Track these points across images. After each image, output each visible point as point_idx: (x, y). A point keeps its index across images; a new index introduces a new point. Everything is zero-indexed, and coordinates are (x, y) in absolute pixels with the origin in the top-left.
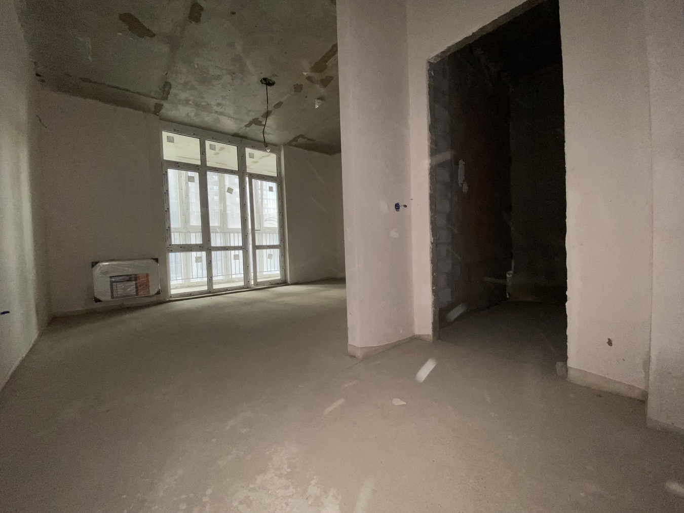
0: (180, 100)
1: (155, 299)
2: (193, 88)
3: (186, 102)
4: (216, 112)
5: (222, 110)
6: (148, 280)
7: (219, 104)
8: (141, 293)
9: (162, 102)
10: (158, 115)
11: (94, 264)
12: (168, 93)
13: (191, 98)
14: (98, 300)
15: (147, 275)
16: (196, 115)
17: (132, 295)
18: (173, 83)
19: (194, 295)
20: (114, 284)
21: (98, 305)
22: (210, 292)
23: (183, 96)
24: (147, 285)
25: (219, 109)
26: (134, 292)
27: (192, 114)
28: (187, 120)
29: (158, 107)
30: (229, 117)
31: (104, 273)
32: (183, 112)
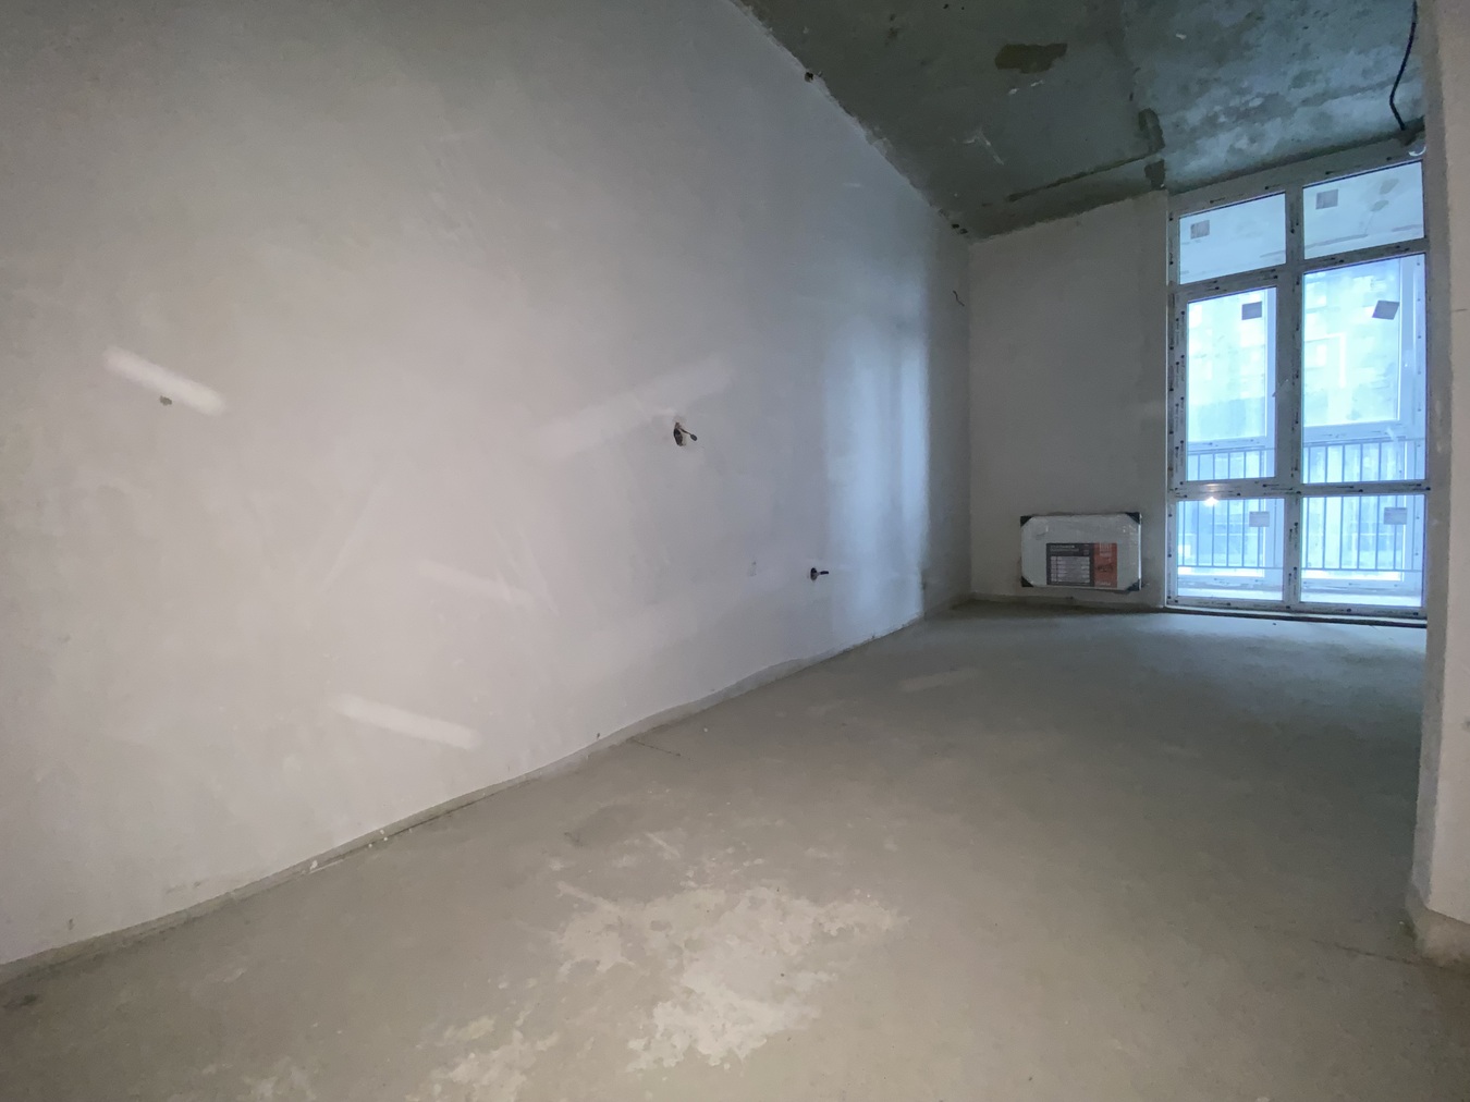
0: (1194, 130)
1: (1131, 598)
2: (1204, 85)
3: (1211, 125)
4: (1305, 102)
5: (1319, 87)
6: (1115, 557)
7: (1299, 81)
8: (1100, 584)
9: (1158, 157)
10: (1164, 188)
11: (1024, 520)
12: (1158, 130)
13: (1217, 108)
14: (1025, 583)
15: (1114, 547)
16: (1252, 140)
17: (1082, 584)
18: (1153, 105)
19: (1237, 609)
20: (1053, 558)
21: (1027, 592)
22: (1288, 609)
23: (1194, 116)
24: (1111, 567)
25: (1307, 91)
26: (1086, 576)
27: (1243, 144)
28: (1236, 162)
29: (1156, 174)
30: (1354, 90)
31: (1039, 537)
32: (1215, 153)
